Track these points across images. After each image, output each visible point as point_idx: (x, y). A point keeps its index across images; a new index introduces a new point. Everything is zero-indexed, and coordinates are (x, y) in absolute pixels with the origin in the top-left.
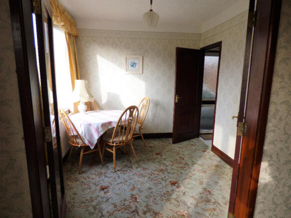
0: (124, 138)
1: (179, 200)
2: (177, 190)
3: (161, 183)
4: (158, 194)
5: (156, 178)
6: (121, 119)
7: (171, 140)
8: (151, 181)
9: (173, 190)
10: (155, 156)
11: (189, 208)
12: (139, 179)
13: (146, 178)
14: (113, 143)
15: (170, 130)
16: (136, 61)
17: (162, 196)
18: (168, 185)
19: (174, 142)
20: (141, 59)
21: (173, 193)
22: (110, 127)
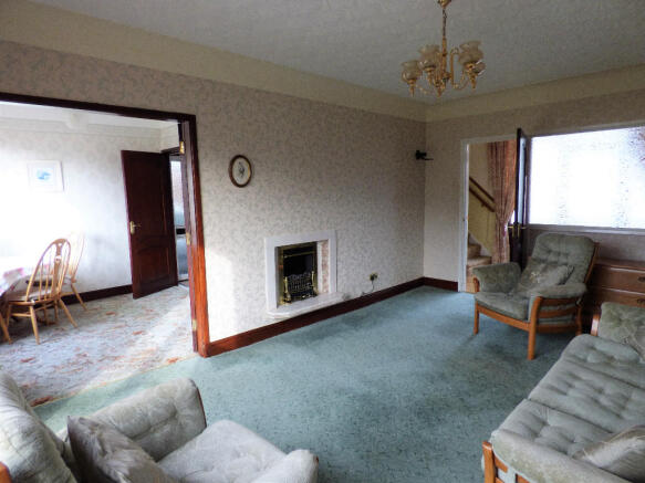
0: (49, 292)
6: (42, 259)
7: (131, 296)
10: (106, 317)
14: (29, 300)
15: (128, 280)
16: (49, 170)
19: (136, 297)
20: (59, 166)
22: (19, 277)
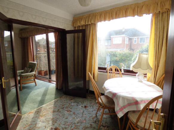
1: (47, 122)
2: (51, 127)
3: (64, 125)
4: (60, 119)
5: (70, 126)
8: (71, 123)
9: (54, 125)
11: (40, 121)
12: (79, 119)
13: (76, 122)
17: (57, 119)
18: (59, 126)
21: (52, 124)
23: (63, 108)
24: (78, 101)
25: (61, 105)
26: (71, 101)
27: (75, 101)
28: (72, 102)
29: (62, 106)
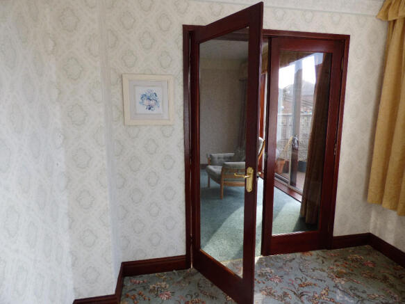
23: (302, 295)
24: (364, 292)
25: (299, 282)
26: (337, 280)
27: (351, 288)
28: (336, 286)
29: (301, 286)
